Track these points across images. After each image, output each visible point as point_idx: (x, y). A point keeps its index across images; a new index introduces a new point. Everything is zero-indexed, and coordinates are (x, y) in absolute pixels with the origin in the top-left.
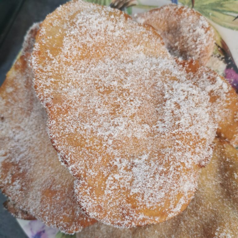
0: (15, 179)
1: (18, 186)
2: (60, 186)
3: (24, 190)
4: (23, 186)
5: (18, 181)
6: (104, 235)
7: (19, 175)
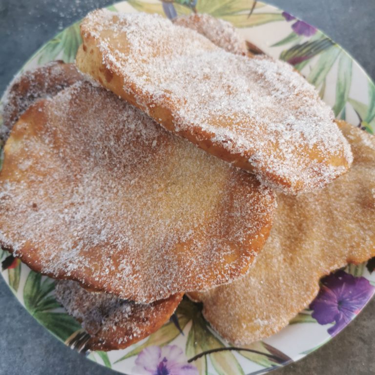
0: (118, 261)
1: (128, 269)
3: (139, 271)
4: (133, 266)
5: (124, 261)
6: (260, 290)
7: (121, 252)
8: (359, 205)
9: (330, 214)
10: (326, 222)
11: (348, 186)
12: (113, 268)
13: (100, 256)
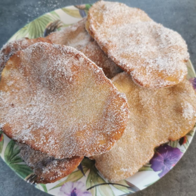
0: (48, 137)
1: (53, 142)
2: (85, 126)
3: (58, 143)
4: (55, 140)
5: (51, 138)
6: (124, 153)
7: (50, 133)
8: (174, 111)
9: (160, 115)
10: (158, 119)
11: (169, 101)
12: (45, 141)
13: (40, 134)
